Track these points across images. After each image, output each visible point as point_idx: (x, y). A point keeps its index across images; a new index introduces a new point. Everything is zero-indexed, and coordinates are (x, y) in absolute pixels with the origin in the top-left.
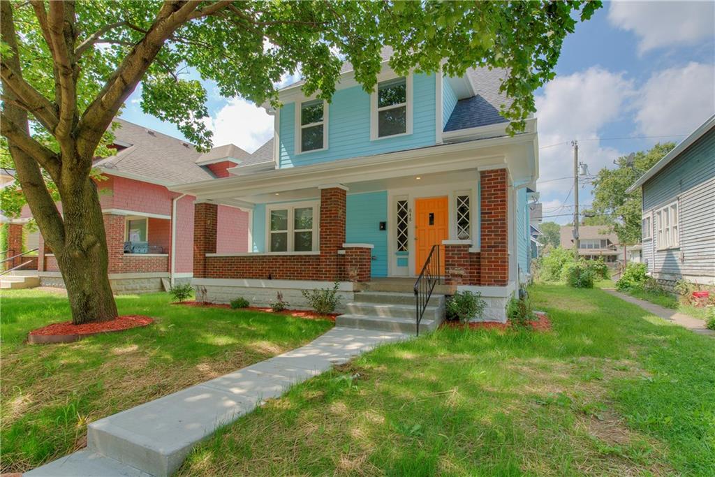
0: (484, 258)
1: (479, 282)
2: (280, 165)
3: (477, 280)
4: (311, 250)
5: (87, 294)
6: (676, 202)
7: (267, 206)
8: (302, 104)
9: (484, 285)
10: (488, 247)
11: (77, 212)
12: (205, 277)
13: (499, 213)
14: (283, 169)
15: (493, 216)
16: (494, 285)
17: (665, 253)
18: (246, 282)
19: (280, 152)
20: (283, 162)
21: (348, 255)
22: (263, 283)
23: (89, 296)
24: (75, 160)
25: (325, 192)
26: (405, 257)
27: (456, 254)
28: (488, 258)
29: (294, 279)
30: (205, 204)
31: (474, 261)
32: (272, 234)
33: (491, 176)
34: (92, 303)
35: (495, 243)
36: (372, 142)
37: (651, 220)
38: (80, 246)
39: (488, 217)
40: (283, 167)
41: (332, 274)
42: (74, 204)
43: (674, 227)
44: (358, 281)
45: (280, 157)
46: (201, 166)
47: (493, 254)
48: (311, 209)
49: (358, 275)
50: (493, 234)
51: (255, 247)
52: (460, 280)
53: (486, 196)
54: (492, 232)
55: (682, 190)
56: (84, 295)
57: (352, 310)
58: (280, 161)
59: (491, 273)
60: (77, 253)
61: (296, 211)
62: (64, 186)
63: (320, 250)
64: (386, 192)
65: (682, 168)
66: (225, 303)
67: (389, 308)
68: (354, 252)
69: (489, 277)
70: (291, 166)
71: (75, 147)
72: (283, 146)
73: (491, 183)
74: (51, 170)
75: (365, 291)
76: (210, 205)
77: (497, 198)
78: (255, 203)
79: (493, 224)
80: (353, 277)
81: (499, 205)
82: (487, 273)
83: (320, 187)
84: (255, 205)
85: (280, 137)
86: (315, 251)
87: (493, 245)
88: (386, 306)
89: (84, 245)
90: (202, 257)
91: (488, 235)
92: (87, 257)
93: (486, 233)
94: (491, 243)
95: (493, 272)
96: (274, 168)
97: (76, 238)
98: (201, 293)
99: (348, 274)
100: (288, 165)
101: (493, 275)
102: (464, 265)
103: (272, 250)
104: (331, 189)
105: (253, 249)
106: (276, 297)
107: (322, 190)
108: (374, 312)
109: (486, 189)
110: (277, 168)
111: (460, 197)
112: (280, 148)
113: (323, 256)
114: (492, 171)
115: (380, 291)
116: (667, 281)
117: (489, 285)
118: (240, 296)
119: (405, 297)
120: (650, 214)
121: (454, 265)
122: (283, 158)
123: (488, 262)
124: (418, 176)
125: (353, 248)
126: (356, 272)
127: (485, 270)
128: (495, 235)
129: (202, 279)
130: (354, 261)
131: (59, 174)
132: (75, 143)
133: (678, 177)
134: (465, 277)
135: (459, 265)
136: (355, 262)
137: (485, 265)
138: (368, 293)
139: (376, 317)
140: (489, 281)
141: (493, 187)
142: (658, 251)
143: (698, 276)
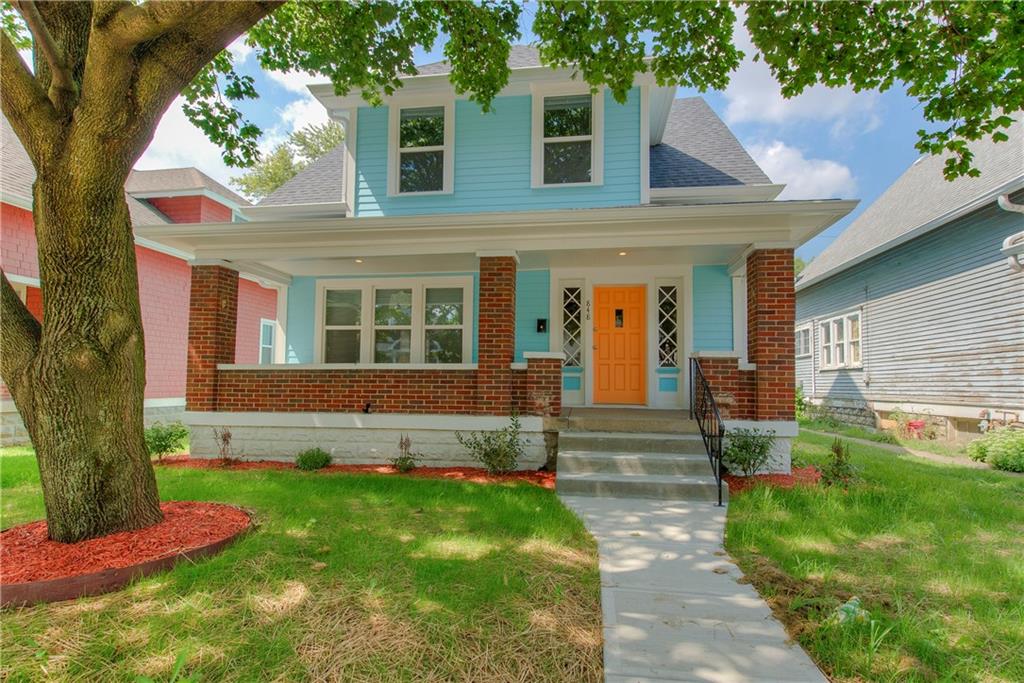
0: (763, 379)
1: (753, 414)
2: (357, 211)
3: (749, 412)
4: (459, 361)
5: (105, 460)
6: (859, 312)
7: (318, 281)
8: (402, 111)
9: (764, 418)
10: (770, 362)
11: (91, 254)
12: (215, 410)
13: (786, 312)
14: (360, 218)
15: (777, 318)
16: (777, 419)
17: (837, 374)
18: (316, 419)
19: (357, 189)
20: (361, 207)
21: (531, 372)
22: (357, 420)
23: (109, 466)
24: (123, 117)
25: (486, 263)
26: (577, 375)
27: (721, 373)
28: (768, 379)
29: (421, 412)
30: (220, 268)
31: (744, 384)
32: (328, 331)
33: (773, 258)
34: (118, 484)
35: (779, 356)
36: (533, 189)
37: (811, 333)
38: (93, 339)
39: (769, 318)
40: (361, 215)
41: (501, 404)
42: (88, 230)
43: (851, 343)
44: (552, 415)
45: (357, 197)
46: (138, 200)
47: (777, 374)
48: (409, 291)
49: (551, 404)
50: (776, 343)
51: (292, 354)
52: (727, 412)
53: (766, 287)
54: (775, 340)
55: (867, 299)
56: (98, 463)
57: (570, 464)
58: (357, 204)
59: (774, 402)
60: (84, 358)
61: (380, 295)
62: (68, 182)
63: (480, 361)
64: (549, 271)
65: (868, 272)
66: (266, 459)
67: (641, 459)
68: (544, 367)
69: (770, 407)
70: (380, 214)
71: (133, 82)
72: (361, 178)
73: (773, 269)
74: (39, 133)
75: (566, 431)
76: (227, 270)
77: (783, 290)
78: (294, 274)
79: (775, 329)
80: (542, 408)
81: (785, 301)
82: (768, 401)
83: (480, 254)
84: (292, 277)
85: (357, 161)
86: (469, 364)
87: (776, 359)
88: (634, 457)
89: (104, 337)
90: (208, 371)
91: (768, 345)
92: (108, 366)
93: (767, 342)
94: (773, 357)
95: (777, 399)
96: (344, 216)
97: (82, 319)
98: (220, 442)
99: (533, 404)
100: (371, 210)
101: (777, 404)
102: (733, 389)
103: (328, 360)
104: (499, 258)
105: (287, 358)
106: (396, 446)
107: (482, 259)
108: (612, 466)
109: (766, 276)
110: (350, 215)
111: (662, 288)
112: (357, 182)
113: (484, 372)
114: (774, 251)
115: (592, 431)
116: (838, 408)
117: (770, 418)
118: (314, 446)
119: (653, 440)
120: (808, 326)
121: (717, 389)
122: (361, 200)
123: (770, 385)
124: (623, 250)
125: (541, 360)
126: (547, 400)
127: (764, 397)
128: (780, 345)
129: (211, 413)
130: (543, 381)
131: (61, 147)
132: (135, 72)
133: (863, 282)
134: (734, 407)
135: (725, 389)
136: (546, 383)
137: (765, 390)
138: (571, 435)
139: (618, 475)
140: (770, 413)
141: (776, 274)
142: (821, 372)
143: (898, 402)
